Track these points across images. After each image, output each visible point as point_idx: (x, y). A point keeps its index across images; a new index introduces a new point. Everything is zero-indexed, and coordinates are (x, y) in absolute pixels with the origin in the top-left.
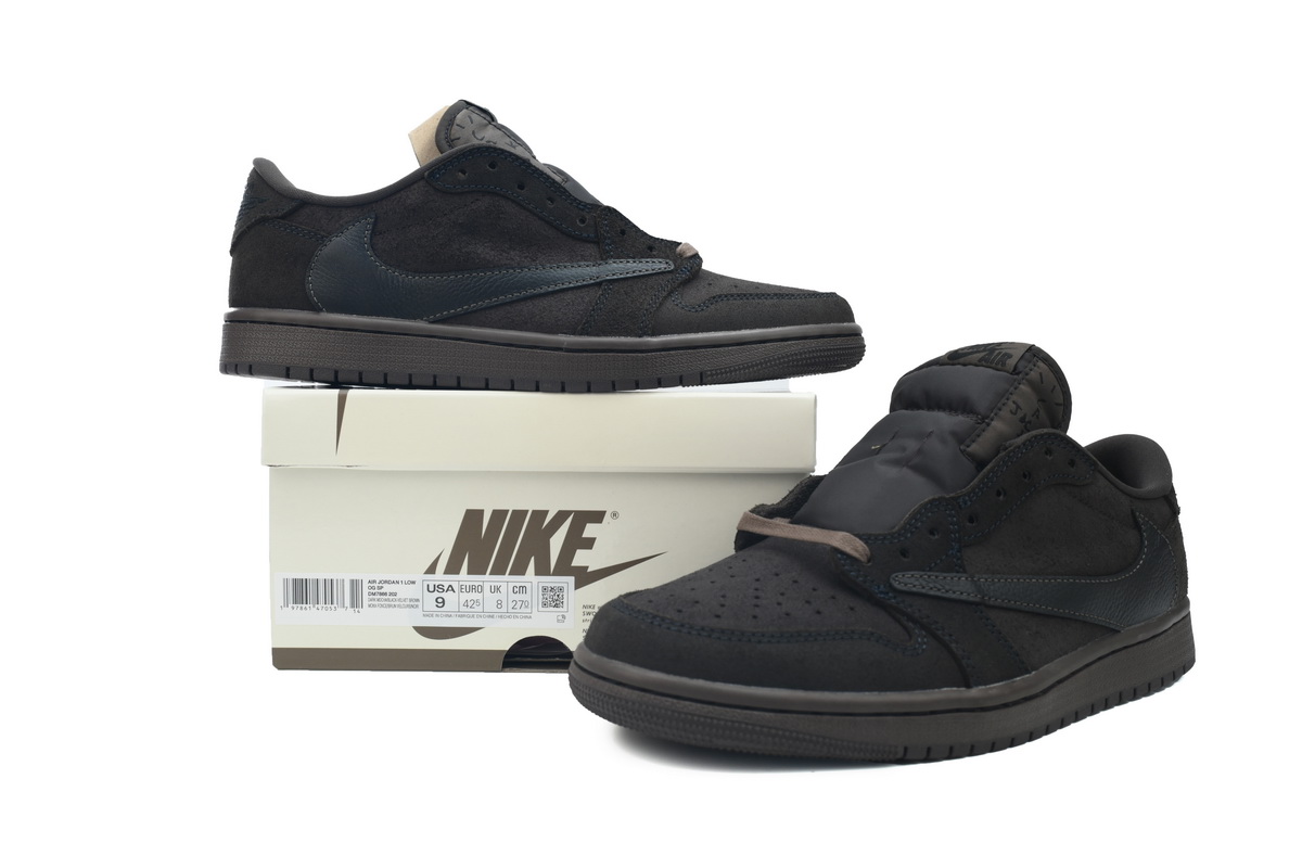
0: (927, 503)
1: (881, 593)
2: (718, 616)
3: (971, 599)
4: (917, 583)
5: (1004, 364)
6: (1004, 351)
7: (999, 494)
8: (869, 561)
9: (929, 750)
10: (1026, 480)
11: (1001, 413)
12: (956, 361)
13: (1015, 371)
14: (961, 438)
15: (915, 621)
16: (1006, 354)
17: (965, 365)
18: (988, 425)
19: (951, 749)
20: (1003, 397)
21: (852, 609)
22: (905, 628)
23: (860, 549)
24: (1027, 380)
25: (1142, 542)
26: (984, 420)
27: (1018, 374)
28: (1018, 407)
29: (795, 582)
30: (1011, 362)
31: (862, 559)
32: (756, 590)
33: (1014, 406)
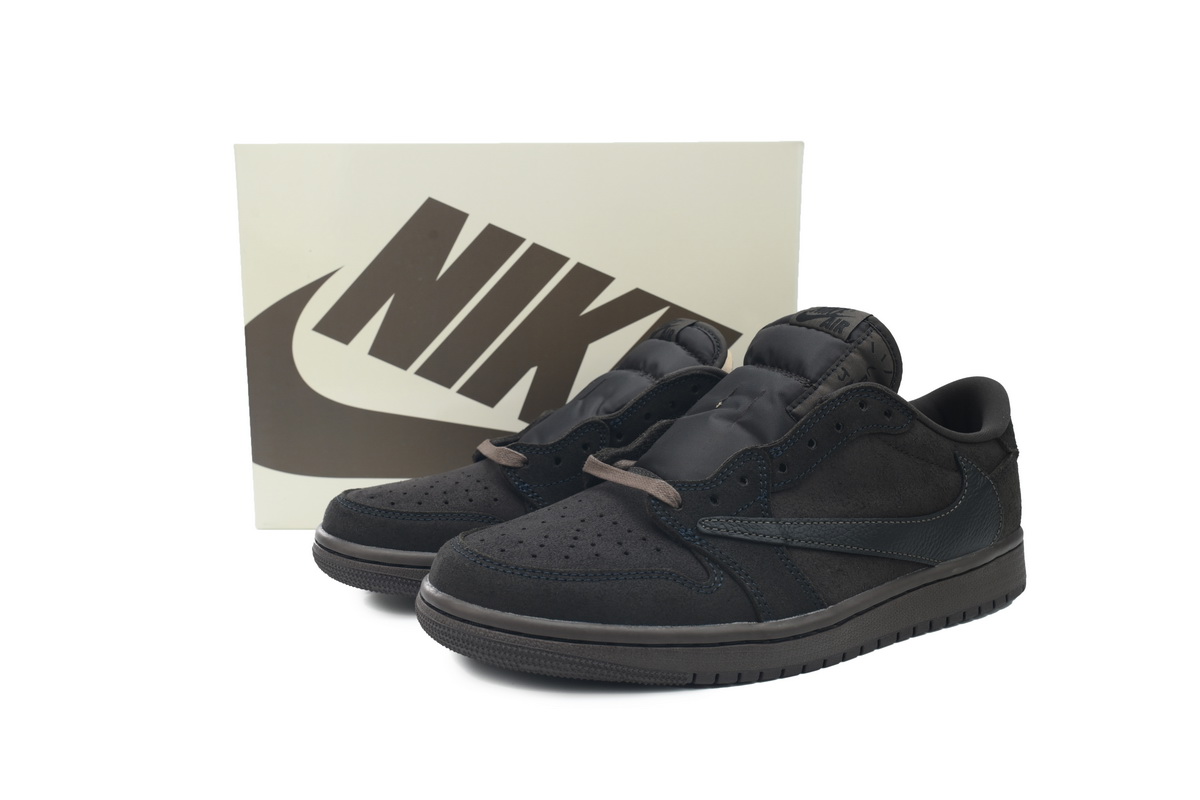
0: (739, 454)
1: (688, 535)
2: (534, 556)
3: (774, 541)
4: (722, 526)
5: (840, 332)
6: (843, 319)
7: (811, 443)
8: (680, 507)
9: (717, 676)
10: (839, 431)
11: (829, 378)
12: (803, 323)
13: (849, 339)
14: (789, 400)
15: (715, 562)
16: (844, 322)
17: (809, 328)
18: (815, 388)
19: (740, 675)
20: (833, 363)
21: (658, 550)
22: (705, 568)
23: (672, 495)
24: (859, 349)
25: (963, 483)
26: (813, 384)
27: (851, 342)
28: (846, 373)
29: (615, 523)
30: (847, 330)
31: (673, 505)
32: (578, 530)
33: (843, 372)
